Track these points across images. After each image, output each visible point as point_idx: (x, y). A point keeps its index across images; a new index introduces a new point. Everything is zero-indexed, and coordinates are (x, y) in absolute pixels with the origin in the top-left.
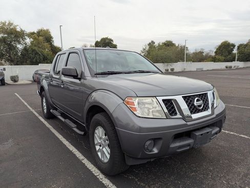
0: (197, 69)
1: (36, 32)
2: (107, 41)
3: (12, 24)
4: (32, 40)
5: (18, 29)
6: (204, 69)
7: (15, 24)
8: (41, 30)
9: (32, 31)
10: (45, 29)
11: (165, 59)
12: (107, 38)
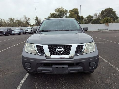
1: (72, 10)
2: (109, 10)
3: (62, 8)
4: (70, 14)
5: (64, 10)
7: (63, 8)
8: (74, 9)
9: (70, 10)
10: (76, 8)
12: (109, 8)
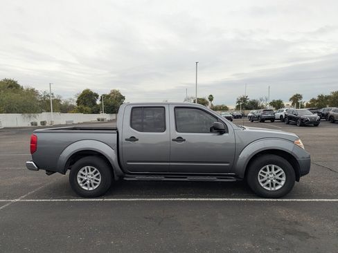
0: (66, 122)
6: (75, 122)
11: (24, 107)
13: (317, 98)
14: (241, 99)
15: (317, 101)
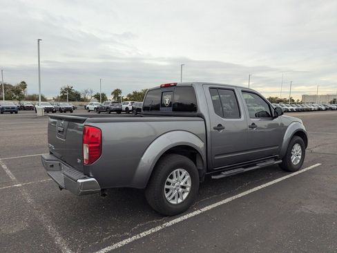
13: (132, 94)
14: (66, 89)
15: (133, 96)
